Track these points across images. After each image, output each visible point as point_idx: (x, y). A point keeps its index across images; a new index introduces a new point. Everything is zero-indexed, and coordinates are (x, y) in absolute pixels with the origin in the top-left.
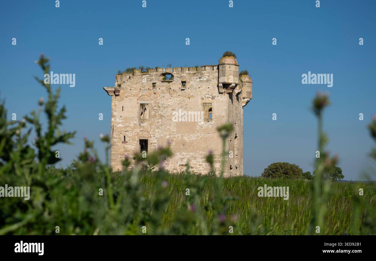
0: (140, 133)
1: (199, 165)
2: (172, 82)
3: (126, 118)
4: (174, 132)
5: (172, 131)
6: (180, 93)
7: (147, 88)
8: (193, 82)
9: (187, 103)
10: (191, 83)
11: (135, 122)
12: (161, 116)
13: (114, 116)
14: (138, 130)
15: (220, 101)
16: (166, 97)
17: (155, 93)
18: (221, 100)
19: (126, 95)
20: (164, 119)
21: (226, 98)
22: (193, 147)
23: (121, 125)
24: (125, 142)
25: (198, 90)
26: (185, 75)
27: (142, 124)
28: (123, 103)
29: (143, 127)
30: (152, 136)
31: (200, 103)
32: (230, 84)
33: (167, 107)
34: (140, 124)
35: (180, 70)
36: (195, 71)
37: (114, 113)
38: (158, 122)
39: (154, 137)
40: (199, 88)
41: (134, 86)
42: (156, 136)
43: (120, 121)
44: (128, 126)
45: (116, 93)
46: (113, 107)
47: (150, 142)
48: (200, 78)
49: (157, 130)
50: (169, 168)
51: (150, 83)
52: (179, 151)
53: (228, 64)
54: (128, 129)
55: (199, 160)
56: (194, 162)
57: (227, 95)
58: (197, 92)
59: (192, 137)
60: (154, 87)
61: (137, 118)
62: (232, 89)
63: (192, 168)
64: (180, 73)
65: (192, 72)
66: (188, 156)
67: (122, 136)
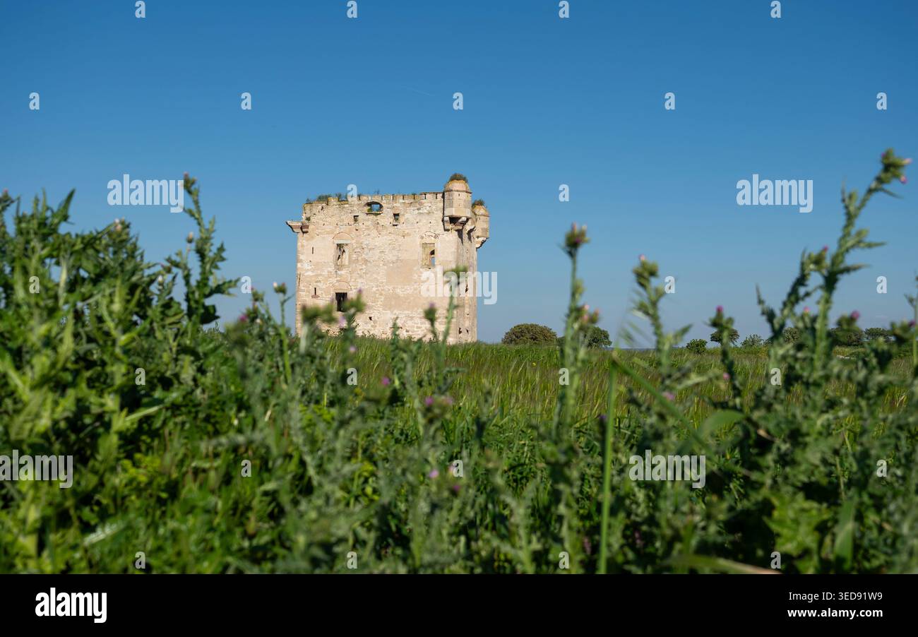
0: (337, 284)
1: (418, 328)
2: (380, 214)
3: (317, 264)
5: (380, 281)
6: (392, 229)
7: (346, 222)
8: (409, 215)
9: (401, 243)
10: (407, 216)
11: (330, 269)
12: (366, 261)
13: (301, 261)
14: (334, 280)
15: (445, 241)
16: (372, 235)
17: (357, 230)
18: (447, 239)
19: (317, 232)
20: (369, 264)
21: (454, 237)
22: (409, 302)
23: (310, 273)
24: (315, 295)
25: (416, 225)
27: (339, 272)
28: (313, 243)
29: (341, 276)
30: (353, 287)
31: (419, 243)
32: (460, 218)
33: (374, 248)
34: (336, 271)
35: (392, 198)
36: (412, 201)
37: (301, 257)
38: (362, 269)
39: (355, 289)
40: (417, 223)
41: (329, 219)
43: (310, 268)
44: (321, 275)
45: (304, 229)
46: (299, 249)
47: (350, 296)
48: (418, 209)
49: (360, 281)
50: (376, 332)
51: (350, 215)
52: (389, 309)
53: (457, 191)
54: (320, 278)
55: (417, 320)
56: (410, 323)
57: (455, 233)
58: (414, 228)
59: (407, 289)
60: (356, 222)
61: (332, 264)
62: (462, 225)
63: (407, 331)
64: (391, 202)
65: (407, 201)
66: (402, 316)
67: (311, 288)
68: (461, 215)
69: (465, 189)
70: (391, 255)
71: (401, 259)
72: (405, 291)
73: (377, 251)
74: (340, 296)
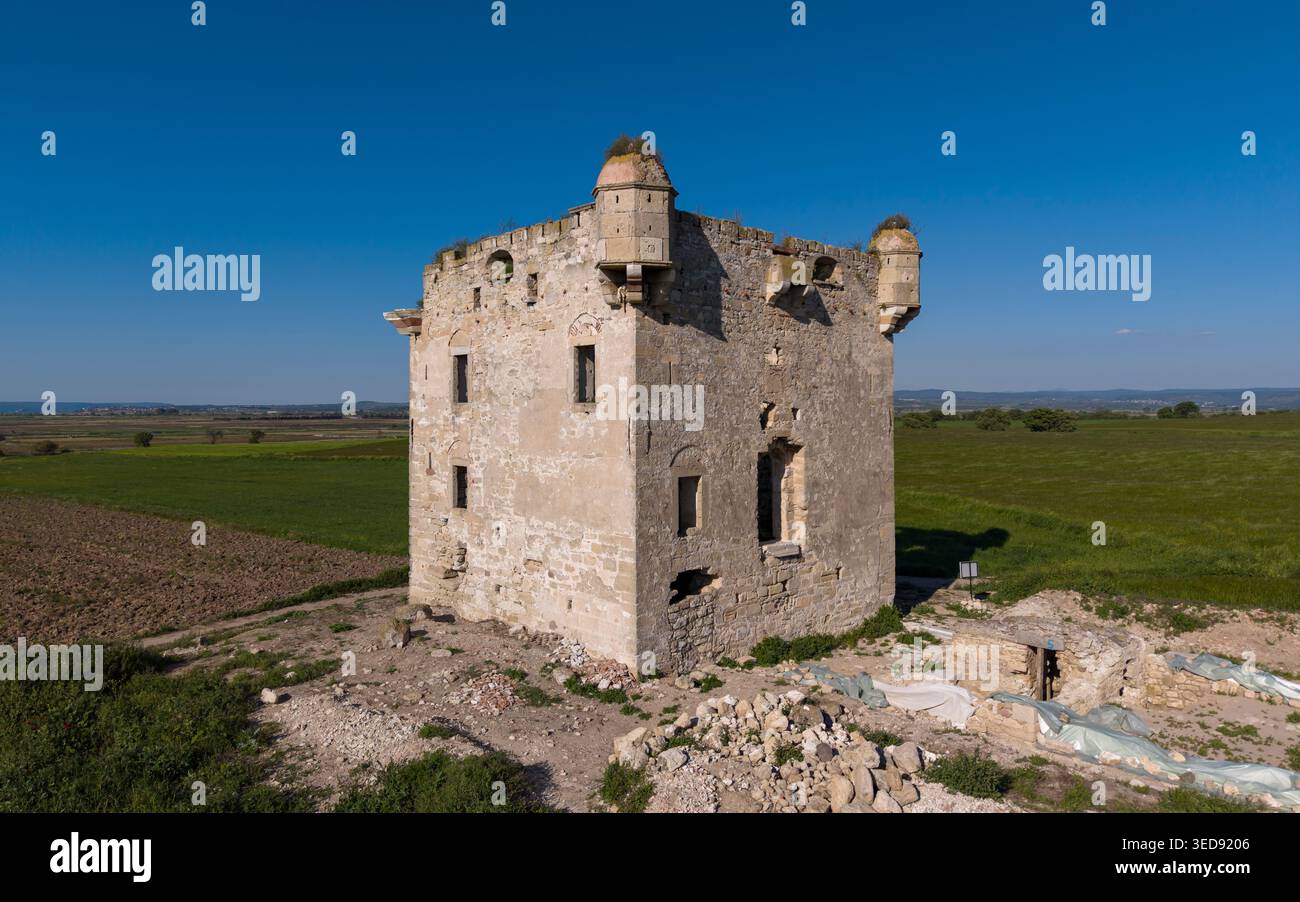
0: (455, 447)
2: (509, 279)
4: (513, 447)
5: (511, 442)
6: (526, 314)
7: (464, 304)
8: (552, 273)
9: (540, 349)
10: (549, 276)
11: (446, 413)
12: (491, 395)
13: (414, 395)
14: (452, 437)
15: (613, 336)
16: (499, 332)
18: (617, 331)
19: (431, 331)
20: (495, 403)
21: (630, 324)
22: (554, 499)
23: (424, 422)
24: (430, 471)
25: (562, 298)
26: (534, 251)
27: (457, 420)
28: (426, 356)
29: (459, 427)
30: (473, 455)
31: (568, 347)
34: (453, 418)
35: (526, 238)
36: (557, 235)
37: (414, 387)
38: (484, 414)
39: (478, 459)
40: (565, 292)
41: (444, 303)
42: (481, 461)
43: (423, 410)
44: (435, 425)
47: (471, 475)
48: (567, 256)
49: (483, 440)
50: (505, 565)
51: (470, 289)
52: (524, 512)
53: (610, 187)
54: (436, 433)
55: (566, 549)
56: (555, 554)
57: (632, 312)
58: (560, 308)
59: (550, 466)
60: (477, 303)
61: (448, 401)
62: (640, 288)
63: (551, 575)
64: (525, 246)
65: (549, 239)
66: (542, 533)
67: (426, 453)
68: (623, 259)
69: (632, 179)
70: (525, 380)
71: (540, 388)
72: (547, 469)
73: (505, 371)
74: (461, 473)
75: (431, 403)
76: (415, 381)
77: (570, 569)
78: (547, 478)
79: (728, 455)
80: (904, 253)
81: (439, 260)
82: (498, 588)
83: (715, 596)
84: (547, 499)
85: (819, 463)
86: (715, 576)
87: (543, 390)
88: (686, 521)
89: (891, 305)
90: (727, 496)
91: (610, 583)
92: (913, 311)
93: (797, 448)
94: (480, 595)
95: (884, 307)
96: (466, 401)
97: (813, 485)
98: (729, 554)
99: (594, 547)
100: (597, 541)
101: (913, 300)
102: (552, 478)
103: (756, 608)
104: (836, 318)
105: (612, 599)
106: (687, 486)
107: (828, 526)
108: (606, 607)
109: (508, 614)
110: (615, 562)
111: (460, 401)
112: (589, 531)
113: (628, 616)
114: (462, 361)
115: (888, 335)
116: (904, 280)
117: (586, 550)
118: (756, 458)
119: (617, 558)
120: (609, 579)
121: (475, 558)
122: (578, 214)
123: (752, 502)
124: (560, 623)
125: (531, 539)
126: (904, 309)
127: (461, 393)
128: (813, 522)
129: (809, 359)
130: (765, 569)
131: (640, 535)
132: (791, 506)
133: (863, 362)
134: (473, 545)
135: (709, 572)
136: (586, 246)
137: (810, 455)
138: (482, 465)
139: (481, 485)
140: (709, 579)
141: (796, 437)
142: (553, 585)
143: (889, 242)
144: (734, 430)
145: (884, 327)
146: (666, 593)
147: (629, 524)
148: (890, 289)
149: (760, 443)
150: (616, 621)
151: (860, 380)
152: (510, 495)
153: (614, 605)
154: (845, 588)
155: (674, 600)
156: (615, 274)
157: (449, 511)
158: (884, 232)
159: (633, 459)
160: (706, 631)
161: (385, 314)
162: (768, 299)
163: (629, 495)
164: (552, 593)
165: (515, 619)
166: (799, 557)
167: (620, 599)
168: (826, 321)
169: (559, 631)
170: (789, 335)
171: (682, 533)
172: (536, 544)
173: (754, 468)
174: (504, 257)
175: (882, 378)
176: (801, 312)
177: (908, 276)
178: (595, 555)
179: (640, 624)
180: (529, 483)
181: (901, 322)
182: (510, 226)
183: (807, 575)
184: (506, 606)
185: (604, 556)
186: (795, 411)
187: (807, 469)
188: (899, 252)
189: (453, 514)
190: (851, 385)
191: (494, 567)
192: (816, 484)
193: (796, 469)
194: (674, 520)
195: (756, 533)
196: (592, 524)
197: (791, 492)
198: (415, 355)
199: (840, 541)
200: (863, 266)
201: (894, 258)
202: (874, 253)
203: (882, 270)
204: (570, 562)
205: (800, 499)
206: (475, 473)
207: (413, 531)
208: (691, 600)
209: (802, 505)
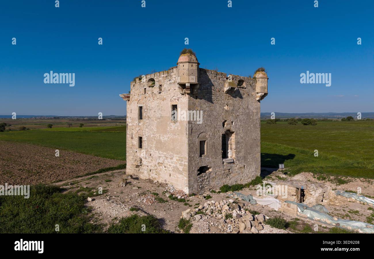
0: (139, 131)
2: (154, 86)
4: (155, 132)
5: (154, 130)
6: (158, 96)
7: (142, 93)
8: (166, 85)
11: (136, 122)
12: (149, 118)
14: (138, 129)
15: (182, 102)
16: (151, 100)
17: (145, 97)
19: (132, 100)
21: (187, 99)
22: (166, 147)
23: (130, 124)
24: (132, 138)
26: (161, 79)
27: (140, 124)
28: (131, 107)
29: (140, 126)
30: (144, 134)
31: (170, 105)
33: (151, 109)
34: (138, 124)
35: (158, 75)
36: (167, 74)
38: (147, 123)
42: (146, 135)
43: (130, 121)
44: (133, 125)
47: (143, 139)
48: (170, 80)
49: (147, 130)
50: (152, 164)
51: (143, 89)
52: (158, 150)
53: (181, 63)
54: (134, 127)
55: (169, 160)
56: (166, 161)
57: (187, 96)
58: (168, 94)
59: (165, 137)
60: (145, 92)
61: (137, 119)
62: (189, 90)
63: (165, 167)
64: (158, 77)
65: (165, 76)
66: (163, 156)
67: (131, 133)
68: (185, 82)
69: (187, 60)
70: (158, 114)
71: (162, 116)
72: (164, 138)
73: (153, 111)
74: (140, 139)
75: (132, 119)
76: (128, 113)
77: (170, 165)
78: (164, 140)
79: (214, 135)
80: (263, 78)
81: (135, 80)
82: (150, 170)
83: (210, 173)
84: (164, 146)
85: (239, 137)
86: (210, 168)
87: (163, 117)
88: (202, 153)
89: (260, 93)
90: (213, 146)
91: (181, 170)
92: (266, 94)
93: (233, 133)
94: (146, 172)
95: (258, 93)
96: (142, 119)
97: (237, 143)
98: (214, 162)
99: (177, 160)
100: (177, 158)
101: (266, 91)
102: (165, 140)
103: (221, 177)
104: (244, 96)
105: (181, 174)
106: (202, 143)
107: (242, 154)
108: (180, 176)
109: (153, 178)
110: (182, 164)
111: (140, 119)
112: (175, 155)
113: (186, 179)
114: (141, 108)
115: (259, 101)
116: (263, 86)
117: (174, 160)
118: (221, 135)
119: (183, 163)
120: (181, 168)
121: (144, 162)
122: (173, 69)
123: (220, 147)
124: (168, 180)
125: (160, 157)
126: (263, 94)
127: (141, 117)
128: (238, 152)
129: (236, 108)
130: (224, 166)
131: (189, 157)
132: (231, 149)
133: (252, 109)
134: (144, 158)
135: (208, 167)
136: (175, 78)
137: (236, 134)
138: (146, 137)
139: (146, 142)
140: (208, 169)
141: (232, 129)
142: (166, 170)
143: (259, 75)
144: (215, 128)
145: (258, 99)
146: (196, 172)
147: (186, 153)
148: (259, 88)
149: (222, 131)
150: (183, 180)
151: (251, 114)
152: (154, 145)
153: (182, 176)
154: (246, 171)
155: (199, 174)
156: (183, 86)
157: (137, 149)
158: (257, 72)
159: (187, 136)
160: (207, 183)
161: (120, 95)
162: (225, 92)
163: (186, 146)
164: (165, 172)
165: (155, 179)
166: (233, 162)
167: (184, 174)
168: (241, 97)
169: (167, 182)
170: (231, 101)
171: (201, 156)
172: (161, 159)
173: (221, 138)
174: (152, 80)
175: (257, 113)
176: (234, 95)
177: (264, 85)
178: (177, 162)
179: (189, 181)
180: (159, 142)
181: (262, 97)
182: (154, 72)
183: (236, 167)
184: (153, 176)
185: (179, 162)
186: (232, 122)
187: (236, 138)
188: (262, 78)
189: (138, 150)
190: (248, 115)
191: (150, 165)
192: (238, 142)
193: (233, 139)
194: (199, 152)
195: (221, 156)
196: (176, 153)
197: (231, 145)
198: (128, 106)
199: (245, 158)
200: (252, 82)
201: (260, 80)
202: (255, 78)
203: (257, 83)
204: (170, 164)
205: (234, 146)
206: (144, 139)
207: (127, 154)
208: (203, 174)
209: (234, 148)
